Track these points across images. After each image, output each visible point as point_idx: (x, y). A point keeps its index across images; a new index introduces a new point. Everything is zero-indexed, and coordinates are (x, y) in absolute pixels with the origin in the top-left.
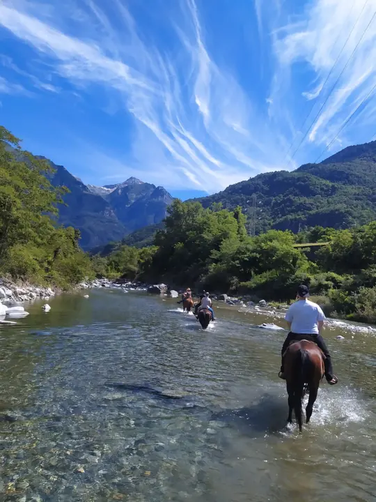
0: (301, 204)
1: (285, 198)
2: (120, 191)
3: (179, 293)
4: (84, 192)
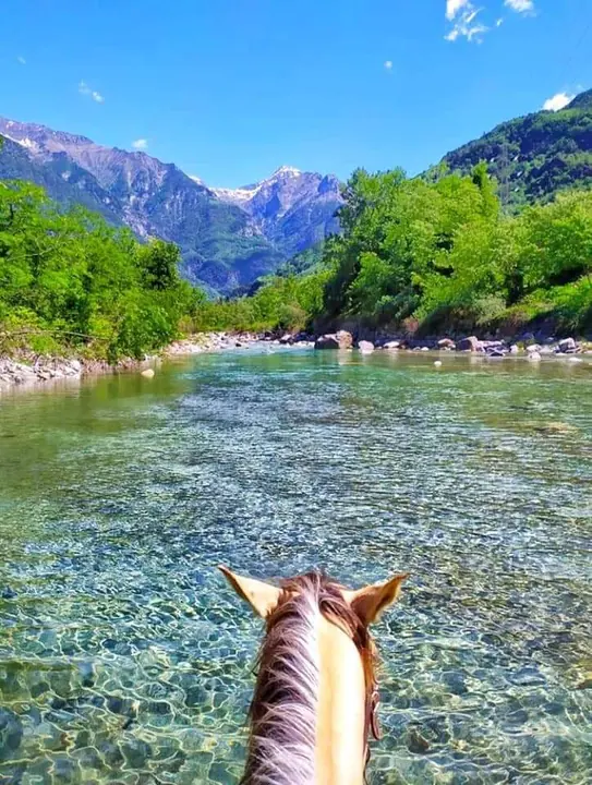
0: (580, 165)
1: (550, 160)
2: (266, 193)
3: (376, 346)
4: (211, 202)
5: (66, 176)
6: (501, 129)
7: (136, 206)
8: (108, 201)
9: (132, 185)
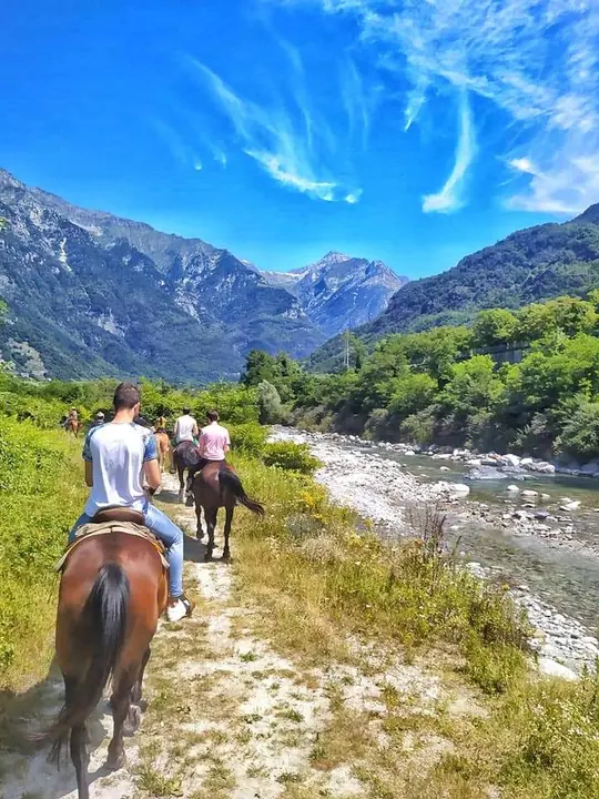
2: (314, 276)
4: (259, 285)
5: (126, 260)
6: (512, 238)
7: (189, 286)
8: (163, 283)
9: (187, 268)
